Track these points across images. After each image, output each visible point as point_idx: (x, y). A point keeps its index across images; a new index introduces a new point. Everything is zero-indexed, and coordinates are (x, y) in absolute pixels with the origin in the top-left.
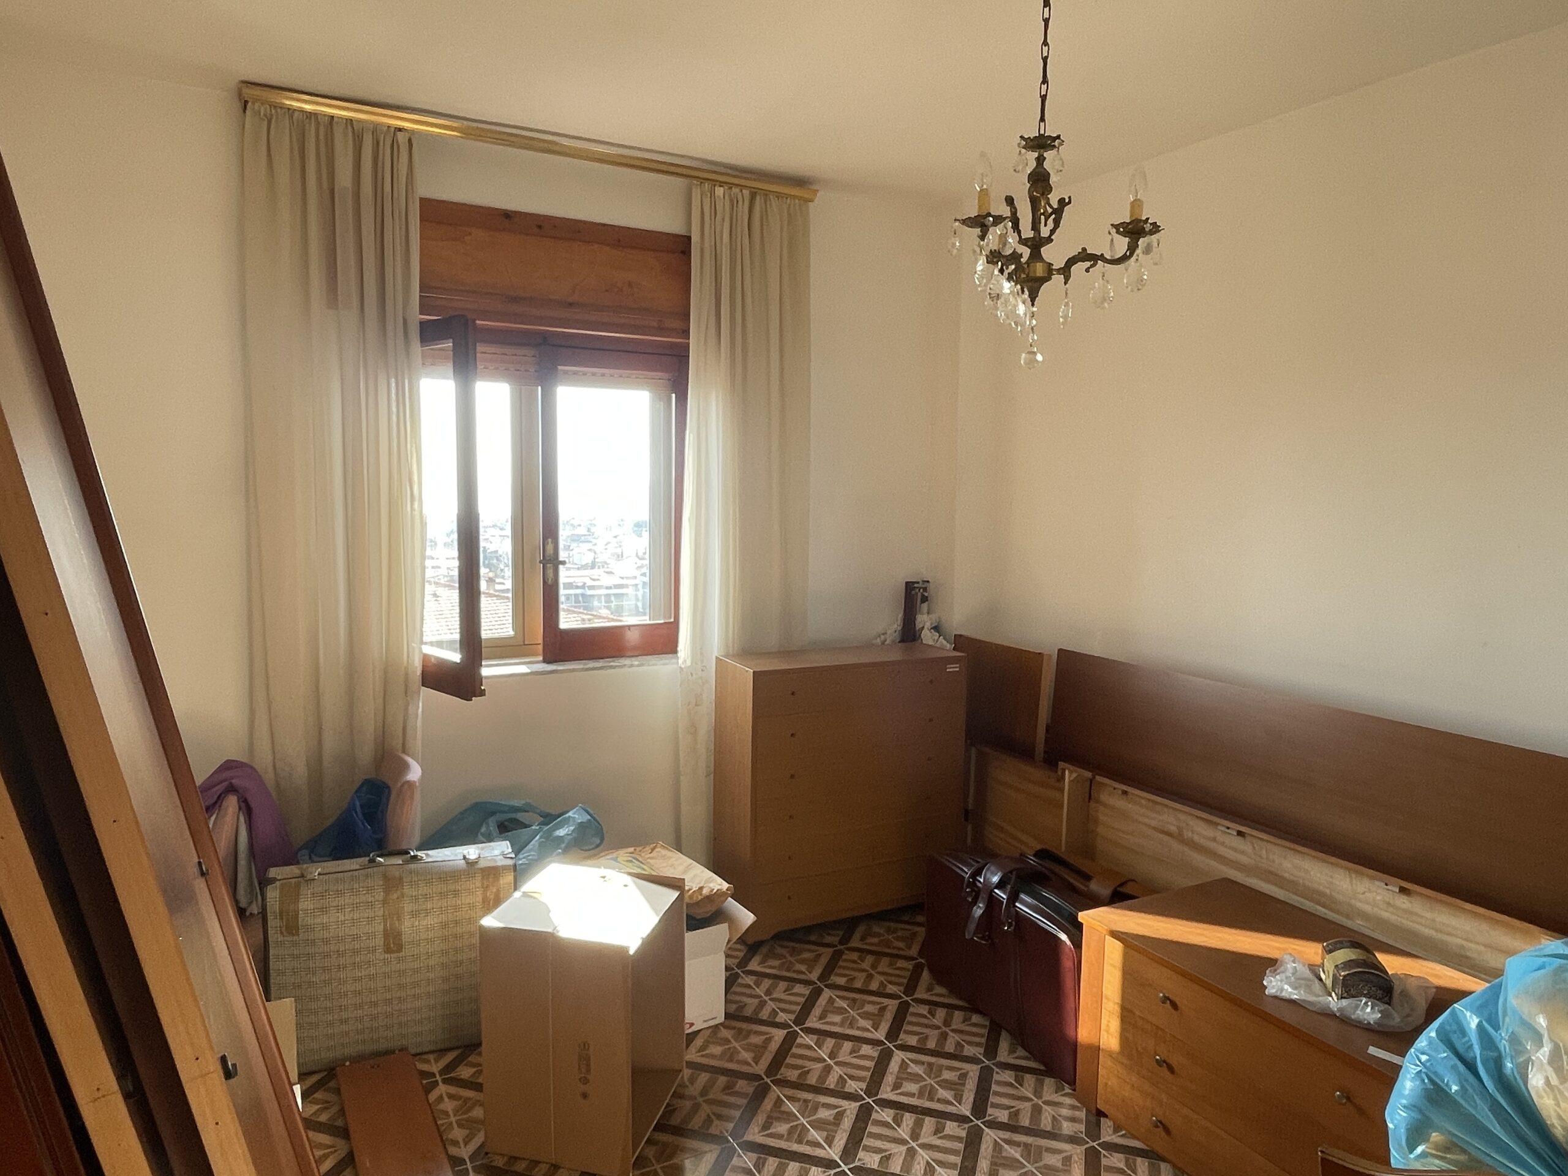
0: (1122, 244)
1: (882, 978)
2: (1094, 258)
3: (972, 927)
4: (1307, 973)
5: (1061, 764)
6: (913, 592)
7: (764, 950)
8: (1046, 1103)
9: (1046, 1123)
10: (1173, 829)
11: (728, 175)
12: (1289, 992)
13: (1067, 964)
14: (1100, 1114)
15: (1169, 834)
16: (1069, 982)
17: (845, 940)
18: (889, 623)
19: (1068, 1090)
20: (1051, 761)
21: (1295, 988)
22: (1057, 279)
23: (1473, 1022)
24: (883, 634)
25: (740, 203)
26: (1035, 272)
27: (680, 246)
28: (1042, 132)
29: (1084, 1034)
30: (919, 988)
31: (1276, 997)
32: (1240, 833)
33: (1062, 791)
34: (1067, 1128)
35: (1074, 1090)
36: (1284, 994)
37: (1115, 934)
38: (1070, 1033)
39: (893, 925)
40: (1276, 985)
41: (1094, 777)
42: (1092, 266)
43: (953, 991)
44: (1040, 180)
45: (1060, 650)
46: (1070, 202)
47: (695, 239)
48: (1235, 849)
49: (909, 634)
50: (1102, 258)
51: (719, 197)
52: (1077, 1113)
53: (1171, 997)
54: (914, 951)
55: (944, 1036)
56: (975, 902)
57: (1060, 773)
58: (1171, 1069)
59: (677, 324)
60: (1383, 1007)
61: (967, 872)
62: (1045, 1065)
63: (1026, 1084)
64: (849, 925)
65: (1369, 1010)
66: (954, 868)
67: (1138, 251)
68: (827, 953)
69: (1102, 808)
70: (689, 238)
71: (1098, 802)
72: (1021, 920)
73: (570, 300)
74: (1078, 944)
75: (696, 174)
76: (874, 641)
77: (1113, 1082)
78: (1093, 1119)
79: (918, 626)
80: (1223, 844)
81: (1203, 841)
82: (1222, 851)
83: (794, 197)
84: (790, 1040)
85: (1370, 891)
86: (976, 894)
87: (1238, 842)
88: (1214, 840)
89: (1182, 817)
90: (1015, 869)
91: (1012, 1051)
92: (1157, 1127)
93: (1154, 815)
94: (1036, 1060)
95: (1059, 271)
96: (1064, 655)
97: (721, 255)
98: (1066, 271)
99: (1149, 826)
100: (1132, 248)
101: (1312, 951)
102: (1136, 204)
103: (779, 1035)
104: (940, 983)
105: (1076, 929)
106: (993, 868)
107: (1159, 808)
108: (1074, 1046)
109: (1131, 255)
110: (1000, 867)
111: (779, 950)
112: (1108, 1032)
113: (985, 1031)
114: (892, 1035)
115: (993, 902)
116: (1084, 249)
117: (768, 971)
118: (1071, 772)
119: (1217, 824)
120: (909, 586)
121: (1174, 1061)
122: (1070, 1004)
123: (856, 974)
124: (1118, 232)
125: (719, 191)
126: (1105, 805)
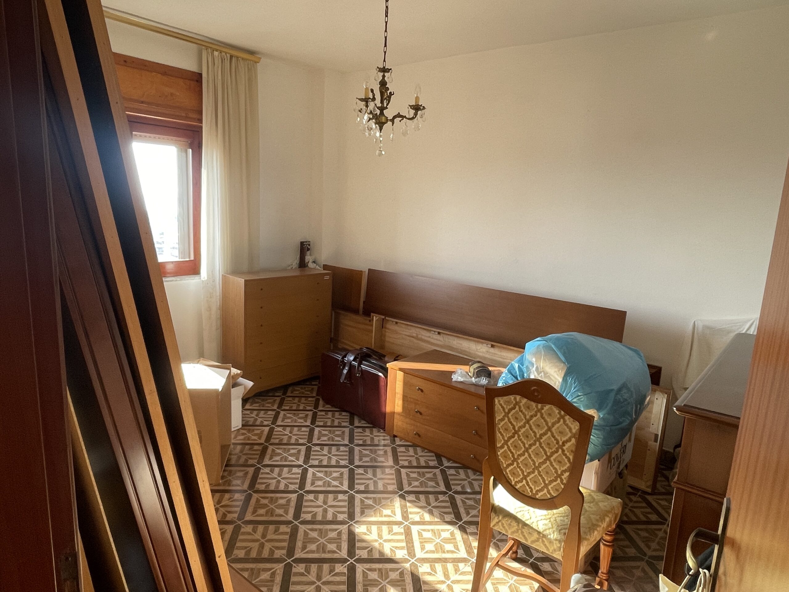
0: (412, 112)
1: (304, 405)
2: (403, 117)
3: (343, 377)
4: (465, 373)
5: (372, 314)
6: (304, 246)
7: (251, 401)
8: (375, 436)
9: (376, 442)
10: (415, 335)
11: (219, 45)
12: (460, 379)
13: (382, 384)
14: (395, 436)
15: (413, 337)
16: (382, 391)
17: (285, 393)
18: (294, 261)
19: (382, 431)
20: (367, 313)
21: (462, 377)
22: (390, 123)
23: (516, 366)
24: (291, 265)
25: (226, 60)
26: (382, 120)
27: (197, 78)
28: (384, 66)
29: (388, 409)
30: (319, 407)
31: (456, 382)
32: (439, 333)
33: (372, 325)
34: (383, 442)
35: (385, 431)
36: (459, 380)
37: (401, 370)
38: (383, 410)
39: (303, 386)
40: (455, 378)
41: (385, 318)
42: (402, 120)
43: (333, 406)
44: (383, 84)
45: (369, 269)
46: (393, 94)
47: (204, 75)
48: (437, 340)
49: (302, 264)
50: (405, 117)
51: (216, 56)
52: (386, 438)
53: (421, 388)
54: (314, 395)
55: (333, 421)
56: (344, 368)
57: (372, 317)
58: (421, 414)
59: (195, 116)
60: (488, 379)
61: (339, 357)
62: (373, 424)
63: (367, 431)
64: (285, 388)
65: (484, 380)
66: (334, 357)
67: (418, 116)
68: (278, 399)
69: (387, 330)
70: (200, 75)
71: (386, 328)
72: (363, 372)
73: (142, 100)
74: (386, 377)
75: (203, 43)
76: (288, 268)
77: (400, 423)
78: (392, 438)
79: (306, 261)
80: (432, 338)
81: (426, 338)
82: (432, 341)
83: (251, 60)
84: (271, 431)
85: (482, 348)
86: (344, 365)
87: (438, 337)
88: (429, 337)
89: (418, 330)
90: (360, 353)
91: (359, 422)
92: (415, 435)
93: (407, 330)
94: (369, 424)
95: (390, 120)
96: (371, 272)
97: (218, 85)
98: (392, 120)
99: (406, 335)
100: (416, 114)
101: (466, 368)
102: (417, 98)
103: (267, 429)
104: (328, 403)
105: (385, 371)
106: (350, 355)
107: (409, 328)
108: (385, 414)
109: (415, 117)
110: (353, 354)
111: (257, 400)
112: (398, 406)
113: (348, 417)
114: (313, 422)
115: (351, 367)
116: (399, 113)
117: (254, 408)
118: (376, 317)
119: (431, 331)
120: (302, 243)
121: (422, 410)
122: (383, 398)
123: (293, 405)
124: (411, 108)
125: (216, 53)
126: (388, 329)
